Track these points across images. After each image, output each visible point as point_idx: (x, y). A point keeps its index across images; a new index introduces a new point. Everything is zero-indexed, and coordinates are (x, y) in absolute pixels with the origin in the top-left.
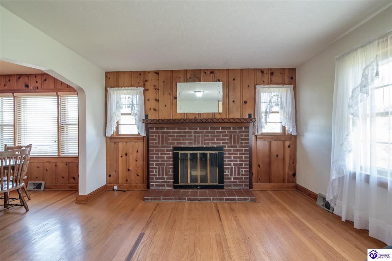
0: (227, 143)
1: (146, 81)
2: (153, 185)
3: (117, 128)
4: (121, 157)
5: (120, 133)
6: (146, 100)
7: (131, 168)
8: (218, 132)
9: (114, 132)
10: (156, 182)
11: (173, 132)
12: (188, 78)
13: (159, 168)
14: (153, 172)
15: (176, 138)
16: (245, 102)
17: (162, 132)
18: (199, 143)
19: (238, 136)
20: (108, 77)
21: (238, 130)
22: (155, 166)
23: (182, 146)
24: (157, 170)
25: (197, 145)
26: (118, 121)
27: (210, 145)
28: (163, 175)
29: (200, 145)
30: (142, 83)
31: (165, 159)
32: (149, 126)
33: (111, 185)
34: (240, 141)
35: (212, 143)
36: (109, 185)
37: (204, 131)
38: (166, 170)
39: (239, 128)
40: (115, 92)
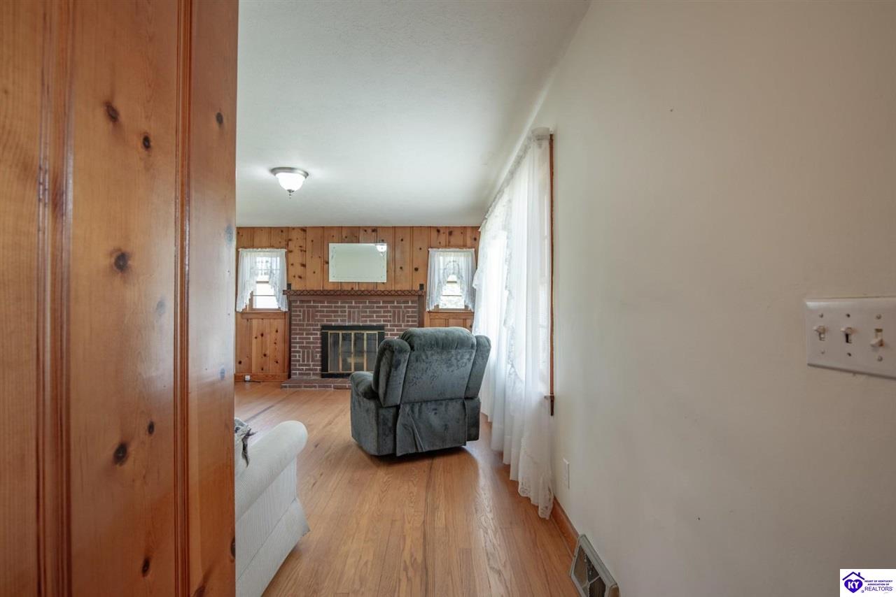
0: (389, 321)
1: (290, 240)
2: (295, 374)
3: (251, 300)
4: (256, 338)
5: (254, 307)
6: (289, 265)
7: (268, 353)
8: (377, 307)
9: (246, 306)
10: (299, 370)
11: (321, 307)
12: (344, 237)
13: (304, 352)
14: (296, 356)
15: (325, 314)
16: (416, 269)
17: (308, 307)
18: (354, 321)
19: (403, 312)
20: (241, 234)
21: (403, 305)
22: (298, 349)
23: (333, 324)
24: (301, 354)
25: (351, 323)
26: (252, 292)
27: (368, 323)
28: (308, 361)
29: (356, 323)
30: (284, 243)
31: (311, 340)
32: (292, 298)
33: (241, 374)
34: (406, 319)
35: (370, 321)
36: (238, 374)
37: (361, 305)
38: (312, 353)
39: (404, 302)
40: (249, 254)
